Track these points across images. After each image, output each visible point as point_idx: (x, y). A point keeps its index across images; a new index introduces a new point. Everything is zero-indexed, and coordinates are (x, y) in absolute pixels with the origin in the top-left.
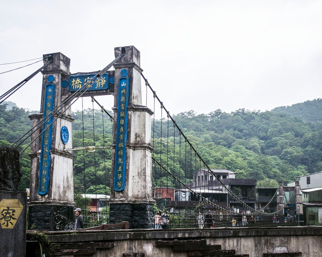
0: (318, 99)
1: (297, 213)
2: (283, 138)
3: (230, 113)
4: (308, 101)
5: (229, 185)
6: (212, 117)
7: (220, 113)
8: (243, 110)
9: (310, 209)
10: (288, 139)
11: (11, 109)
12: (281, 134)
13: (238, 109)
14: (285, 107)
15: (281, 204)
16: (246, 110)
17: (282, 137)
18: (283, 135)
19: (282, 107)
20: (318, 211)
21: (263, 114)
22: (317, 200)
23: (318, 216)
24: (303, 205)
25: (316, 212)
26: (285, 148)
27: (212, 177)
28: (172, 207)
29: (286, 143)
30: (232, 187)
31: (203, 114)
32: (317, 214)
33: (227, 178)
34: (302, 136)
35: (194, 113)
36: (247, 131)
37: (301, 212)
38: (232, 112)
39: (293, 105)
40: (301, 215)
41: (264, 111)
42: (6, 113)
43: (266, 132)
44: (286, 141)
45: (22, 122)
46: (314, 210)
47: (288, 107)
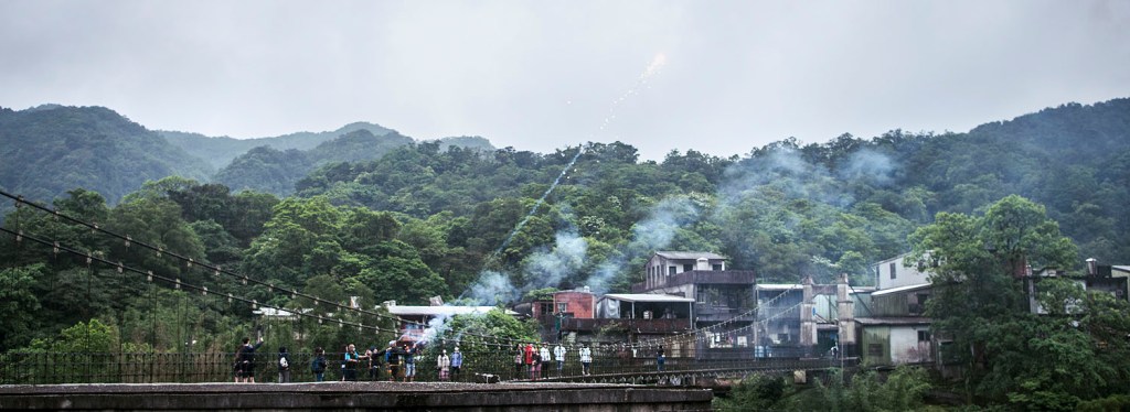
0: (1069, 104)
1: (842, 340)
2: (976, 186)
3: (871, 140)
4: (1048, 109)
5: (695, 284)
6: (834, 149)
7: (850, 140)
8: (898, 131)
9: (871, 332)
10: (987, 187)
11: (447, 150)
12: (976, 177)
13: (887, 131)
14: (999, 123)
15: (807, 321)
16: (903, 132)
17: (975, 183)
18: (978, 180)
19: (992, 123)
20: (889, 337)
21: (939, 138)
22: (892, 312)
23: (889, 346)
24: (856, 322)
25: (886, 337)
26: (977, 207)
27: (673, 269)
28: (570, 331)
29: (982, 195)
30: (702, 287)
31: (815, 144)
32: (888, 341)
33: (694, 269)
34: (1018, 180)
35: (796, 143)
36: (903, 175)
37: (851, 338)
38: (875, 139)
39: (1016, 119)
40: (849, 346)
41: (942, 133)
42: (436, 159)
43: (944, 175)
44: (982, 190)
45: (465, 173)
46: (881, 333)
47: (1006, 123)
